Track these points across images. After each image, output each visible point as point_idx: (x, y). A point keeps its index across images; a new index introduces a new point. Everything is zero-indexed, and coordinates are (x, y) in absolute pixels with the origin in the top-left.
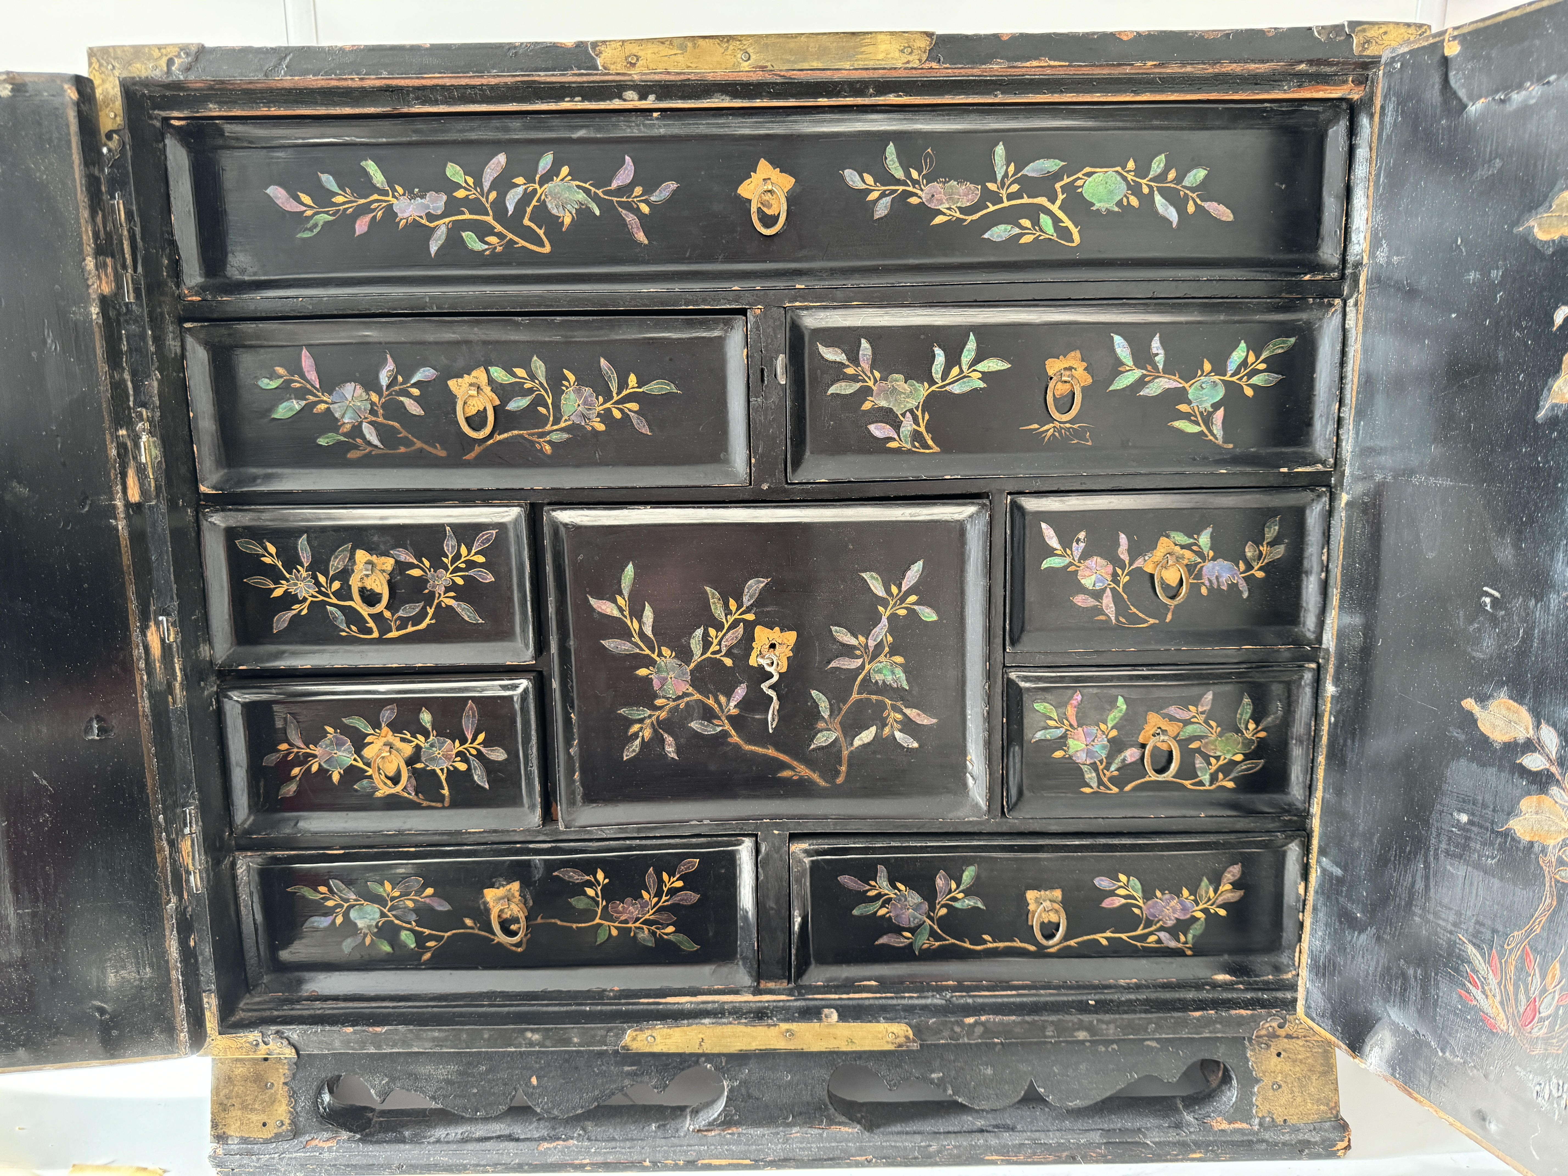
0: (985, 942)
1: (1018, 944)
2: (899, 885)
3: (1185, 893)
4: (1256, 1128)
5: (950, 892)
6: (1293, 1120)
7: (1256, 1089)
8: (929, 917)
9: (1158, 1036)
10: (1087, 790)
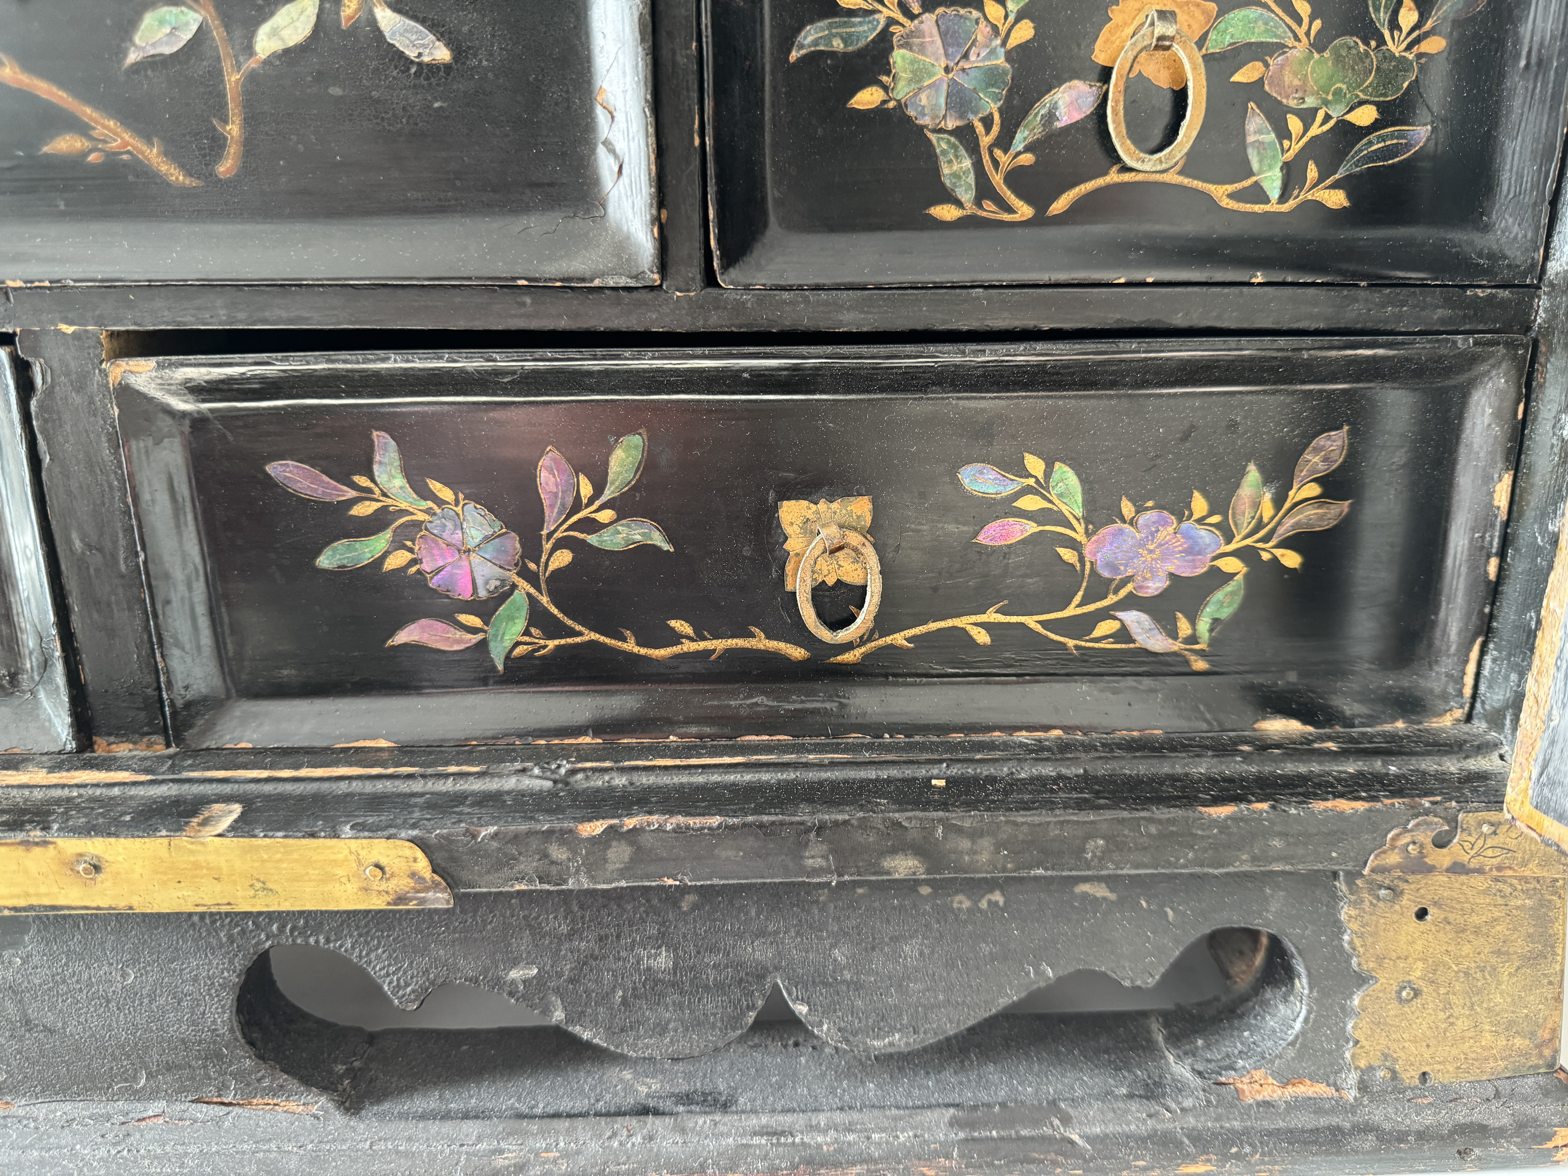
0: (676, 638)
1: (760, 642)
2: (435, 486)
3: (1199, 504)
4: (1351, 1095)
5: (577, 506)
6: (1441, 1076)
7: (1356, 1001)
8: (524, 573)
9: (1110, 870)
10: (946, 212)
